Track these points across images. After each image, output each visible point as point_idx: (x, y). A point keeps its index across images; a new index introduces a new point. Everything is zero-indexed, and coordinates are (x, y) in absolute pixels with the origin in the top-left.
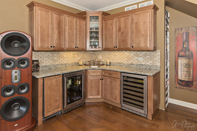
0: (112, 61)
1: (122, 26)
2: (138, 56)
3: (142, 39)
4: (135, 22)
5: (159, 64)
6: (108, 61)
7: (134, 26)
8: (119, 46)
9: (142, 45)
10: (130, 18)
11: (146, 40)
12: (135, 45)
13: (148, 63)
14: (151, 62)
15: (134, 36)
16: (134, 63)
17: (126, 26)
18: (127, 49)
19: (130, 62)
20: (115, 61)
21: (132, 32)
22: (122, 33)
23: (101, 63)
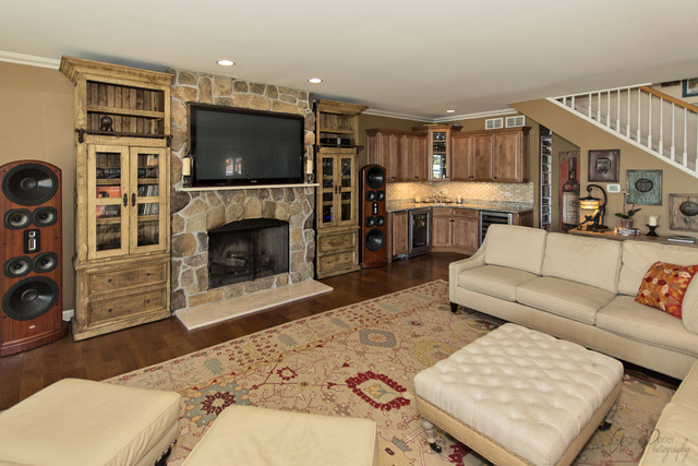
0: (464, 197)
1: (482, 148)
2: (505, 190)
3: (508, 168)
4: (498, 145)
5: (532, 201)
6: (459, 197)
7: (498, 149)
8: (477, 175)
9: (508, 176)
10: (492, 139)
11: (513, 169)
12: (499, 176)
13: (517, 200)
14: (522, 198)
15: (497, 163)
16: (498, 200)
17: (487, 150)
18: (488, 180)
19: (492, 199)
20: (470, 198)
21: (496, 158)
22: (482, 158)
23: (448, 200)
